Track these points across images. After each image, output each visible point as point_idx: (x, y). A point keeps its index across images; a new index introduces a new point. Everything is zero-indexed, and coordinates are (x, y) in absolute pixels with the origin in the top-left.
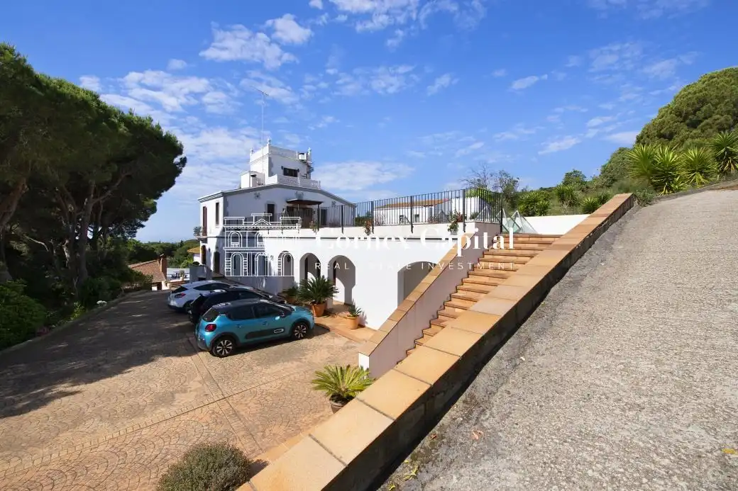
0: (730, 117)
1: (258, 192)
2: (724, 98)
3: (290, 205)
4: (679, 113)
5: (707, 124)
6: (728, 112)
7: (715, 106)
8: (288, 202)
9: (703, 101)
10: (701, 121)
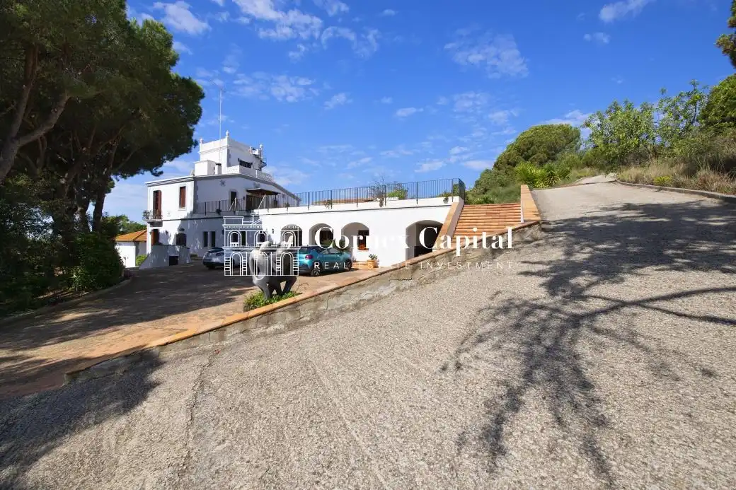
0: (545, 155)
1: (223, 180)
2: (543, 143)
3: (249, 194)
4: (519, 149)
5: (534, 158)
6: (545, 152)
7: (538, 147)
8: (248, 191)
9: (532, 144)
10: (530, 157)
